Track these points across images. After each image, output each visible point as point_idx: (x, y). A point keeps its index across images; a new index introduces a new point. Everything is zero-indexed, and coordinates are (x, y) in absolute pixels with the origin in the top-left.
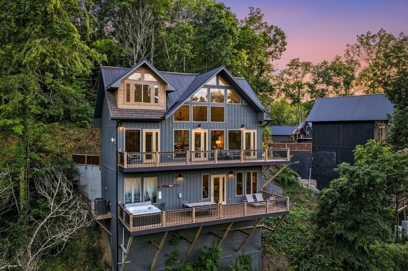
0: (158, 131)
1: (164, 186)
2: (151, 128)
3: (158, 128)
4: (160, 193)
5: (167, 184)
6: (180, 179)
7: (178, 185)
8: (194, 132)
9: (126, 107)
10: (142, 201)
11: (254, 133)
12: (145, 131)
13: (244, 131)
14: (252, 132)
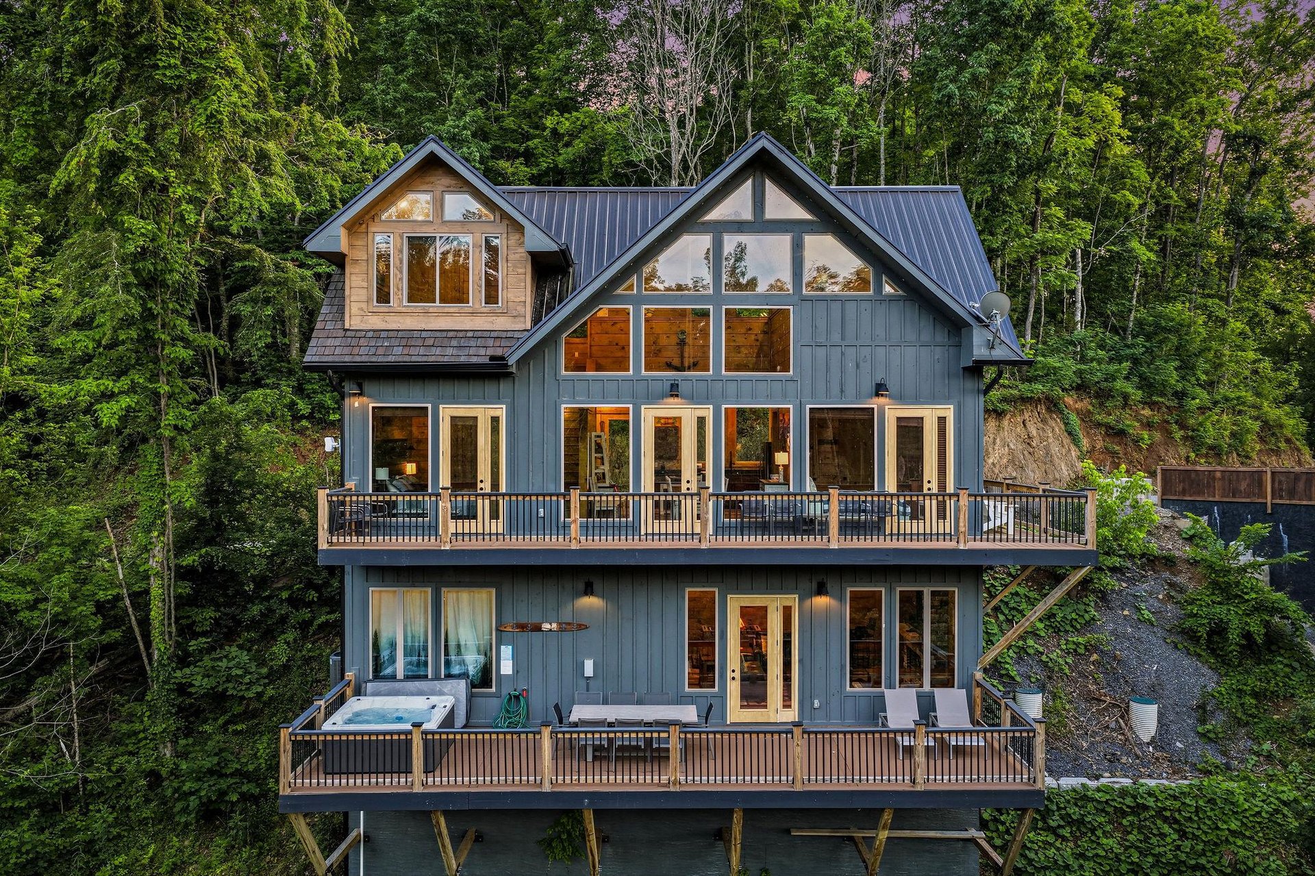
0: (501, 411)
1: (522, 627)
2: (469, 400)
3: (498, 399)
4: (507, 651)
5: (535, 620)
6: (591, 602)
7: (582, 627)
8: (650, 415)
9: (376, 322)
10: (437, 678)
11: (942, 421)
12: (447, 412)
13: (890, 413)
14: (929, 414)
